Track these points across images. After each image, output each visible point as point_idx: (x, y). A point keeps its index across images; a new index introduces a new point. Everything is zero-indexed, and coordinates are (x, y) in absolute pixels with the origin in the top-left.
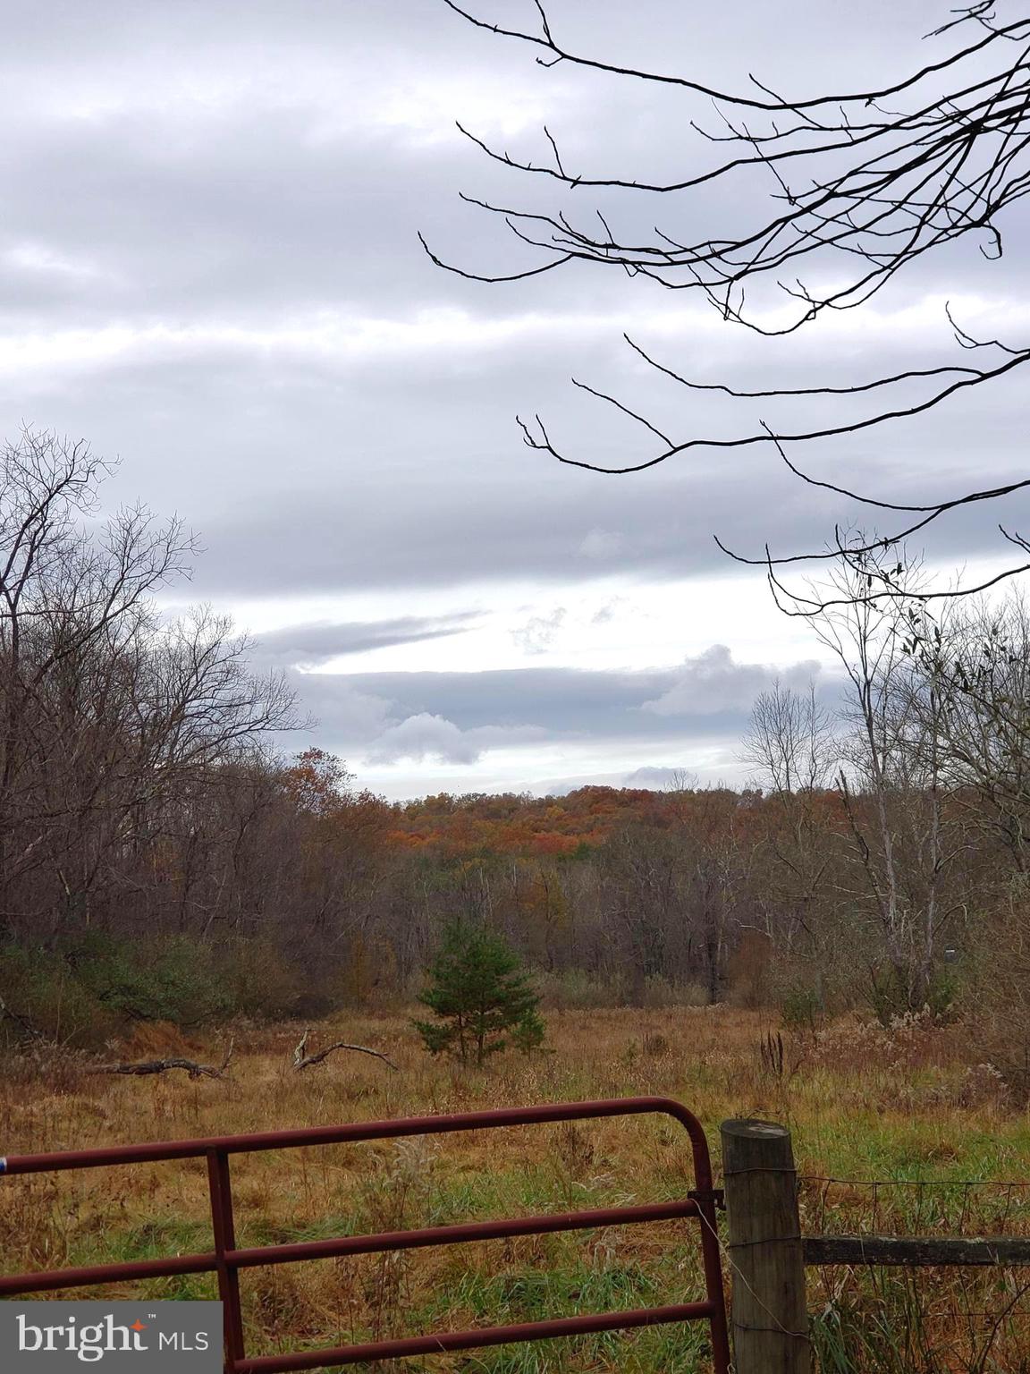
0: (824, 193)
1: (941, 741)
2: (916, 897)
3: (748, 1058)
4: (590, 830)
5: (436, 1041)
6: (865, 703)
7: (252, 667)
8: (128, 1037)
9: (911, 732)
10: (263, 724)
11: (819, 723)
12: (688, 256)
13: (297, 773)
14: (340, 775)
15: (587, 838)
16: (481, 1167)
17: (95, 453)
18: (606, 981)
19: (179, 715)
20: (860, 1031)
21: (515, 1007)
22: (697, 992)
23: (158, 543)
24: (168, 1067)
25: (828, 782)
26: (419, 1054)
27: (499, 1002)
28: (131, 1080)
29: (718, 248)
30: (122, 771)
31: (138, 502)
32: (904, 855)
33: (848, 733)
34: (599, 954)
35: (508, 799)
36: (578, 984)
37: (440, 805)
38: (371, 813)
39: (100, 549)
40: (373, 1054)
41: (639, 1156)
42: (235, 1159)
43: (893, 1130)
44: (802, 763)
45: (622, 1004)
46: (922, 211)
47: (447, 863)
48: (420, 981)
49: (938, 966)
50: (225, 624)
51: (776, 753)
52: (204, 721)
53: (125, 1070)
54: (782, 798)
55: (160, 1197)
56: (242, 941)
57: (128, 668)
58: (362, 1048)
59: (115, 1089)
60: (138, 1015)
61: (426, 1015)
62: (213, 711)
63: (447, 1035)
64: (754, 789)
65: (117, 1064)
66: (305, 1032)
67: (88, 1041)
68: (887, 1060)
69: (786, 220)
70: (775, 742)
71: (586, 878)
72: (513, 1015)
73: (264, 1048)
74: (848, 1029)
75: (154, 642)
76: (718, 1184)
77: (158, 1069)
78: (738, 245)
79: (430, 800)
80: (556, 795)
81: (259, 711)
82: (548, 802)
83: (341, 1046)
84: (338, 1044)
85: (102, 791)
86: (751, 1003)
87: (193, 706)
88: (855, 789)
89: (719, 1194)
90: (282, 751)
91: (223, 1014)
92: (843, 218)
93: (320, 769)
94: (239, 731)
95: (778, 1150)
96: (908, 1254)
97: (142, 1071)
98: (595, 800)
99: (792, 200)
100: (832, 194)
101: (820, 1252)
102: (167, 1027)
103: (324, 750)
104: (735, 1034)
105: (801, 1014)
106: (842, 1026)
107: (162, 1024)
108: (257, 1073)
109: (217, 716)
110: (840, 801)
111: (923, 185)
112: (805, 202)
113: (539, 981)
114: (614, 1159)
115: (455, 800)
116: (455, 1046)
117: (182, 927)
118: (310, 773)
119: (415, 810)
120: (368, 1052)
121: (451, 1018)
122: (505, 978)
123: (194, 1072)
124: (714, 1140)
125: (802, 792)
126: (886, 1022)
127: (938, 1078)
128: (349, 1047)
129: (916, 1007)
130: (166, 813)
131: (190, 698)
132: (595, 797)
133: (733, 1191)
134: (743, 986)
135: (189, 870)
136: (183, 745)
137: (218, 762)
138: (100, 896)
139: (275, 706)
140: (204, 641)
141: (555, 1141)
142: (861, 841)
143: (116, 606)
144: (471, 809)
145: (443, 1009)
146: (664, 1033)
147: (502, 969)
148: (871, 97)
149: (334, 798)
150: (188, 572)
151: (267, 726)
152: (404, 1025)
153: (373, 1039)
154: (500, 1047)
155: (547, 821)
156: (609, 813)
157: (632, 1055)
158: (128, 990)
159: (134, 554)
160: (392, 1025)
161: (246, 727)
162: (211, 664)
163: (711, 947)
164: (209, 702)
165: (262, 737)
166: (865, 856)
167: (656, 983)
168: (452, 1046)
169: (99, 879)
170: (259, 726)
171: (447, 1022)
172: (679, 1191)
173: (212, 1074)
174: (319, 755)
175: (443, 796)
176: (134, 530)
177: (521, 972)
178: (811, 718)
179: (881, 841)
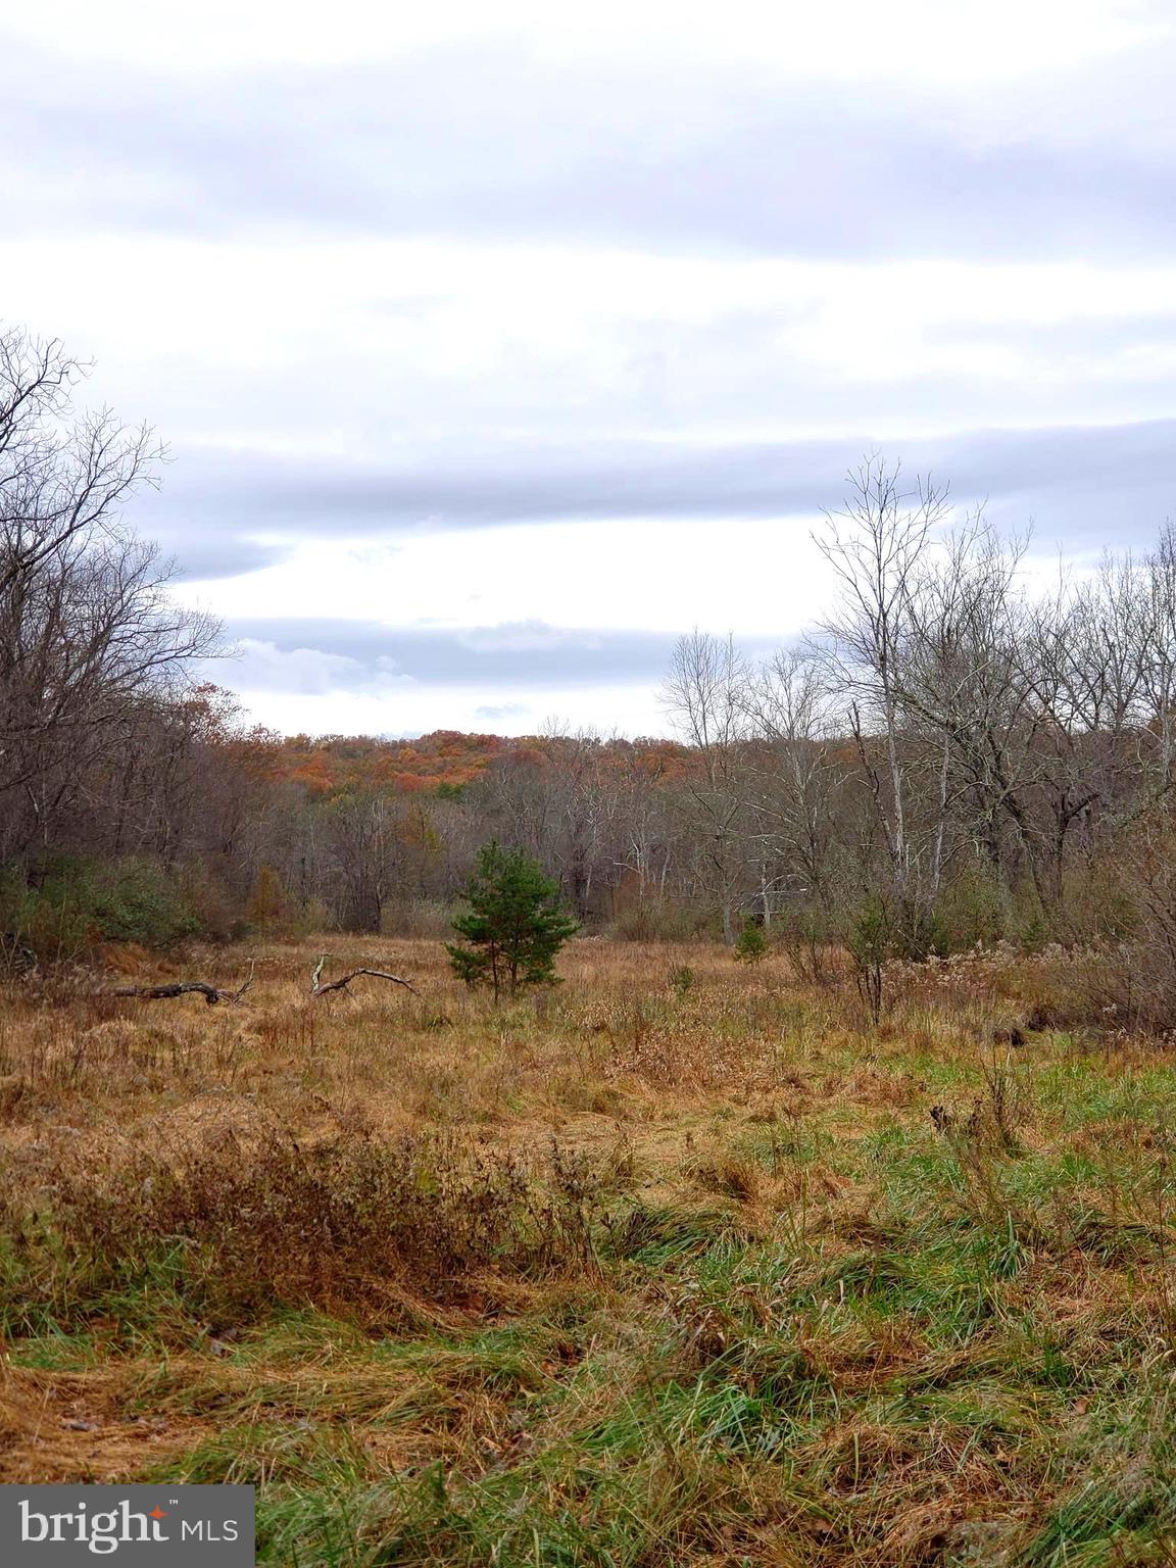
5: (469, 969)
10: (189, 651)
11: (736, 667)
13: (191, 707)
14: (235, 709)
15: (442, 779)
19: (103, 640)
23: (128, 452)
24: (185, 991)
26: (450, 982)
31: (104, 407)
40: (396, 981)
50: (151, 550)
51: (695, 697)
52: (127, 647)
58: (385, 974)
62: (138, 636)
63: (479, 962)
70: (693, 684)
71: (455, 816)
77: (174, 992)
80: (408, 738)
81: (184, 638)
82: (403, 744)
83: (364, 972)
84: (361, 970)
87: (118, 631)
91: (186, 937)
93: (214, 701)
94: (164, 657)
97: (158, 995)
98: (448, 743)
102: (138, 949)
103: (218, 685)
107: (131, 946)
109: (141, 641)
115: (313, 741)
116: (489, 974)
118: (204, 706)
120: (392, 979)
121: (485, 946)
122: (542, 905)
123: (210, 996)
128: (372, 974)
131: (114, 623)
132: (444, 741)
139: (201, 634)
144: (328, 749)
145: (478, 936)
150: (156, 482)
151: (194, 654)
155: (400, 762)
156: (460, 756)
161: (173, 654)
162: (136, 589)
163: (579, 883)
164: (134, 627)
166: (875, 791)
168: (486, 973)
170: (185, 653)
171: (477, 950)
173: (231, 997)
174: (213, 689)
175: (301, 737)
176: (104, 437)
178: (728, 661)
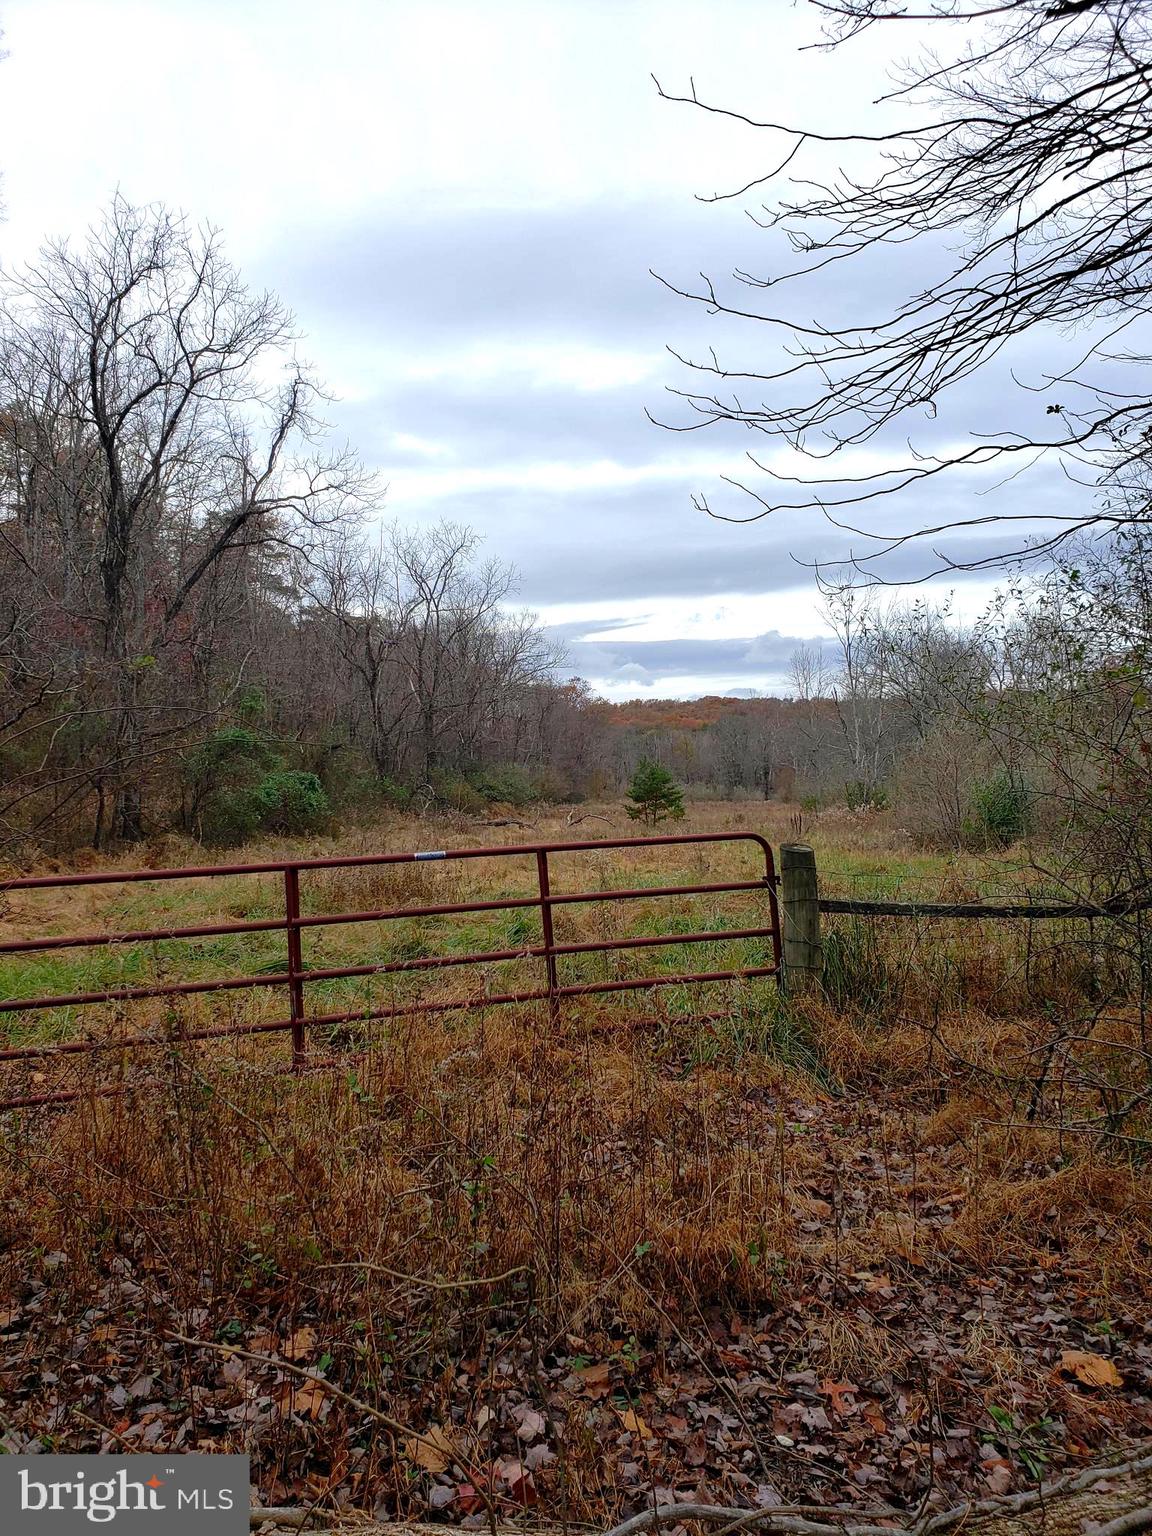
0: (846, 385)
1: (885, 674)
2: (868, 749)
3: (784, 825)
4: (708, 716)
5: (634, 814)
6: (848, 655)
7: (548, 637)
8: (490, 809)
9: (870, 669)
10: (553, 665)
11: (824, 665)
12: (778, 417)
13: (568, 689)
14: (589, 689)
15: (707, 721)
16: (656, 871)
17: (475, 533)
18: (715, 788)
19: (513, 660)
20: (839, 813)
21: (672, 799)
22: (759, 794)
23: (504, 576)
24: (509, 823)
25: (827, 694)
26: (626, 820)
27: (664, 796)
28: (492, 828)
29: (793, 412)
30: (487, 685)
32: (863, 731)
33: (838, 670)
34: (711, 776)
35: (669, 701)
36: (702, 789)
37: (636, 704)
38: (603, 710)
39: (477, 579)
40: (604, 819)
41: (732, 868)
42: (549, 855)
43: (855, 859)
44: (814, 685)
45: (722, 800)
46: (897, 393)
47: (640, 732)
48: (627, 787)
49: (879, 783)
50: (535, 617)
51: (801, 680)
52: (525, 663)
53: (490, 824)
54: (803, 702)
55: (507, 880)
56: (542, 767)
57: (490, 638)
58: (598, 816)
59: (486, 832)
60: (495, 799)
61: (630, 803)
62: (529, 658)
63: (639, 812)
64: (789, 697)
65: (486, 821)
66: (573, 809)
67: (473, 810)
68: (852, 827)
69: (829, 397)
70: (801, 674)
71: (705, 740)
72: (671, 803)
73: (553, 816)
74: (834, 812)
75: (502, 628)
76: (778, 871)
77: (505, 824)
78: (804, 410)
79: (632, 702)
80: (692, 700)
81: (551, 659)
83: (589, 815)
84: (587, 814)
85: (478, 696)
86: (786, 800)
87: (520, 656)
88: (841, 698)
89: (778, 878)
90: (562, 678)
91: (534, 800)
92: (856, 397)
93: (579, 686)
94: (541, 668)
95: (808, 857)
96: (869, 909)
97: (497, 825)
98: (711, 702)
99: (831, 386)
100: (851, 385)
101: (827, 906)
102: (509, 805)
103: (582, 678)
104: (777, 814)
105: (811, 804)
106: (830, 810)
107: (506, 803)
108: (550, 827)
109: (531, 661)
110: (834, 704)
111: (898, 380)
112: (837, 389)
113: (682, 788)
114: (719, 869)
116: (643, 817)
117: (515, 760)
118: (574, 688)
119: (624, 707)
121: (641, 804)
122: (667, 785)
123: (521, 826)
124: (776, 849)
125: (814, 699)
126: (853, 809)
127: (878, 836)
128: (592, 816)
129: (867, 802)
130: (507, 706)
131: (519, 652)
133: (785, 876)
134: (782, 792)
135: (518, 733)
136: (516, 672)
137: (531, 683)
138: (478, 744)
139: (559, 656)
140: (526, 626)
141: (691, 860)
142: (843, 722)
143: (484, 607)
144: (651, 706)
145: (637, 800)
146: (743, 813)
147: (666, 781)
148: (875, 329)
149: (588, 701)
151: (555, 666)
152: (619, 807)
153: (604, 813)
154: (664, 817)
157: (727, 822)
158: (490, 788)
159: (493, 582)
160: (612, 807)
161: (545, 666)
162: (528, 636)
163: (766, 773)
164: (527, 654)
165: (553, 671)
166: (845, 730)
167: (739, 790)
168: (641, 816)
169: (477, 736)
170: (551, 666)
171: (639, 805)
172: (759, 877)
173: (529, 826)
174: (579, 679)
176: (493, 570)
177: (674, 783)
178: (820, 662)
179: (852, 722)
